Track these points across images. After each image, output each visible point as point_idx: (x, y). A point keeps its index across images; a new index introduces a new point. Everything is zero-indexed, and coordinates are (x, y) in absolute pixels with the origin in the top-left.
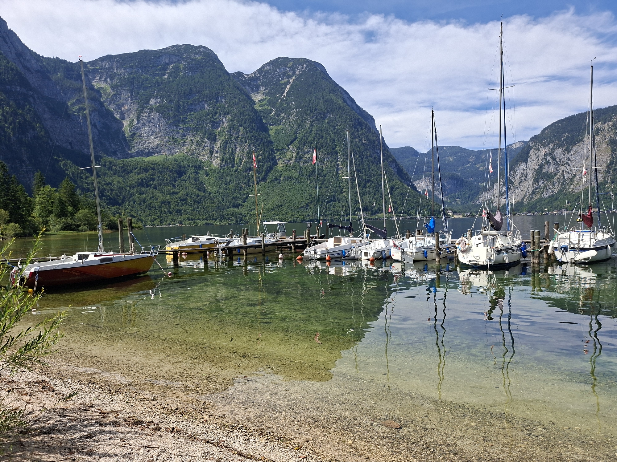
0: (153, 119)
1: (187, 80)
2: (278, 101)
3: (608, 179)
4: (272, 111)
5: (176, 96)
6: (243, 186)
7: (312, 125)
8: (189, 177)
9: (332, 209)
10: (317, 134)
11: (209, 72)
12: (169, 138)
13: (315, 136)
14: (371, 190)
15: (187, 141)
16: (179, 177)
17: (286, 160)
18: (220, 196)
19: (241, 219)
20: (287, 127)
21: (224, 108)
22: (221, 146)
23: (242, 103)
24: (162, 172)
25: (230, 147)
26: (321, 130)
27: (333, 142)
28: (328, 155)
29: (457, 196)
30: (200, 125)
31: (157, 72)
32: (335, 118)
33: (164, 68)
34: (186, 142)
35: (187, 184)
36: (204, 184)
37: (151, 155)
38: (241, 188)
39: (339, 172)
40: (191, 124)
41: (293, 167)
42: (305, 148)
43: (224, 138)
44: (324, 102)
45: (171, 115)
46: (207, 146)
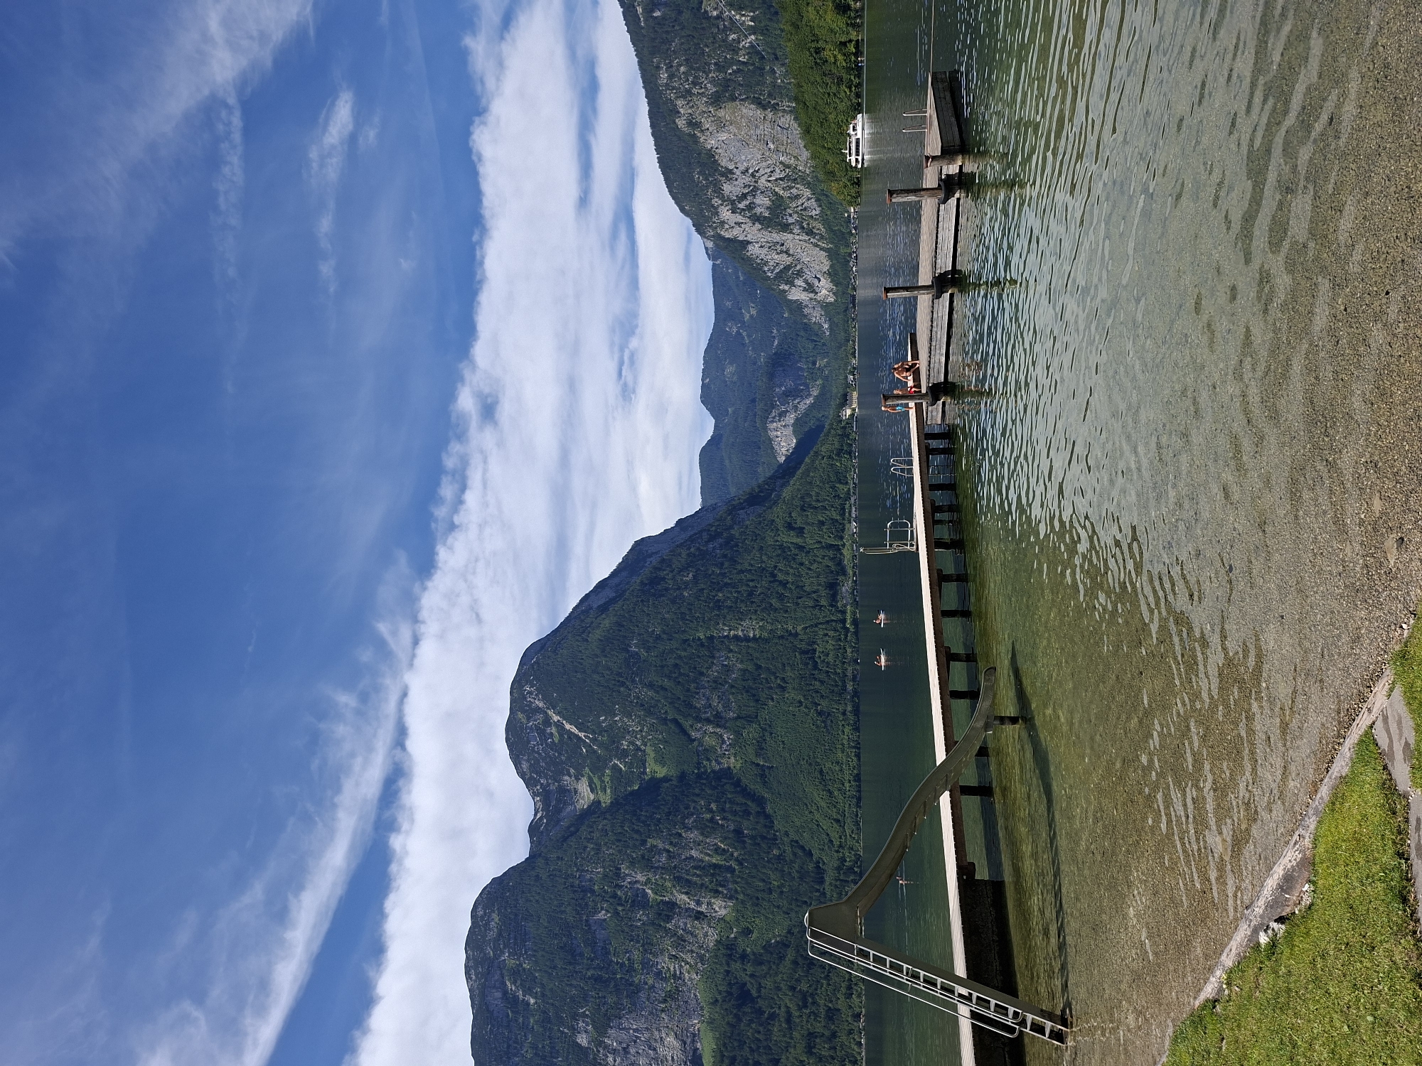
0: (621, 1043)
1: (541, 953)
2: (595, 752)
3: (789, 106)
4: (615, 767)
5: (574, 982)
6: (775, 852)
7: (651, 686)
8: (752, 976)
9: (830, 659)
10: (669, 677)
11: (528, 900)
12: (663, 1011)
13: (675, 681)
14: (791, 571)
15: (672, 969)
16: (753, 1000)
17: (721, 748)
18: (797, 909)
19: (851, 869)
20: (650, 737)
21: (605, 876)
22: (687, 893)
23: (596, 835)
24: (740, 1041)
25: (688, 872)
26: (662, 667)
27: (689, 645)
28: (713, 657)
29: (810, 366)
30: (638, 936)
31: (521, 1020)
32: (639, 635)
33: (512, 1001)
34: (675, 971)
35: (768, 983)
36: (768, 941)
37: (700, 1057)
38: (780, 858)
39: (752, 635)
40: (636, 955)
41: (738, 734)
42: (698, 706)
43: (668, 884)
44: (606, 656)
45: (615, 999)
46: (685, 924)
